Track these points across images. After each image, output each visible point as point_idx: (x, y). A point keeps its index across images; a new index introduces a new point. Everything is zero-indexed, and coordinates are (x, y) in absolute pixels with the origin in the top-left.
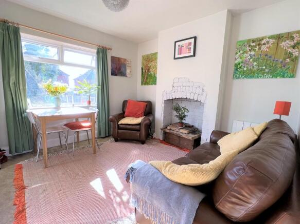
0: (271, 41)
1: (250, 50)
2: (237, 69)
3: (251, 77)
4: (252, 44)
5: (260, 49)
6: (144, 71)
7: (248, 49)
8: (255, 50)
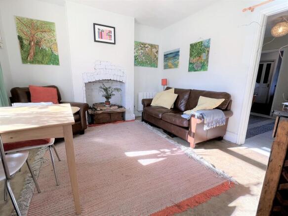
0: (149, 47)
1: (141, 49)
2: (135, 59)
3: (143, 66)
4: (142, 46)
5: (145, 50)
6: (26, 42)
7: (140, 48)
8: (143, 50)
